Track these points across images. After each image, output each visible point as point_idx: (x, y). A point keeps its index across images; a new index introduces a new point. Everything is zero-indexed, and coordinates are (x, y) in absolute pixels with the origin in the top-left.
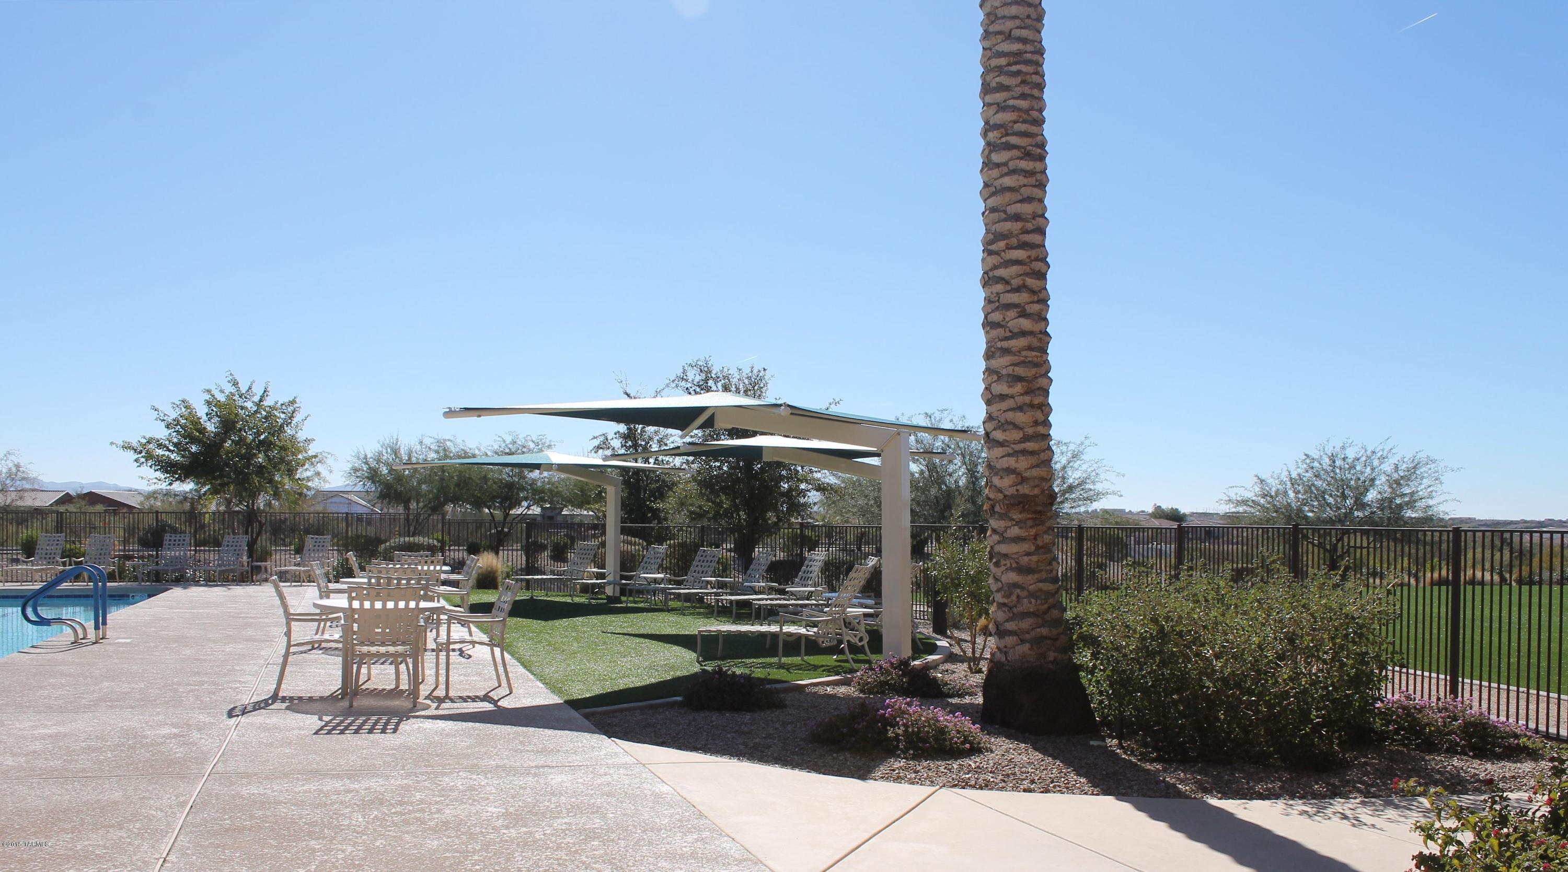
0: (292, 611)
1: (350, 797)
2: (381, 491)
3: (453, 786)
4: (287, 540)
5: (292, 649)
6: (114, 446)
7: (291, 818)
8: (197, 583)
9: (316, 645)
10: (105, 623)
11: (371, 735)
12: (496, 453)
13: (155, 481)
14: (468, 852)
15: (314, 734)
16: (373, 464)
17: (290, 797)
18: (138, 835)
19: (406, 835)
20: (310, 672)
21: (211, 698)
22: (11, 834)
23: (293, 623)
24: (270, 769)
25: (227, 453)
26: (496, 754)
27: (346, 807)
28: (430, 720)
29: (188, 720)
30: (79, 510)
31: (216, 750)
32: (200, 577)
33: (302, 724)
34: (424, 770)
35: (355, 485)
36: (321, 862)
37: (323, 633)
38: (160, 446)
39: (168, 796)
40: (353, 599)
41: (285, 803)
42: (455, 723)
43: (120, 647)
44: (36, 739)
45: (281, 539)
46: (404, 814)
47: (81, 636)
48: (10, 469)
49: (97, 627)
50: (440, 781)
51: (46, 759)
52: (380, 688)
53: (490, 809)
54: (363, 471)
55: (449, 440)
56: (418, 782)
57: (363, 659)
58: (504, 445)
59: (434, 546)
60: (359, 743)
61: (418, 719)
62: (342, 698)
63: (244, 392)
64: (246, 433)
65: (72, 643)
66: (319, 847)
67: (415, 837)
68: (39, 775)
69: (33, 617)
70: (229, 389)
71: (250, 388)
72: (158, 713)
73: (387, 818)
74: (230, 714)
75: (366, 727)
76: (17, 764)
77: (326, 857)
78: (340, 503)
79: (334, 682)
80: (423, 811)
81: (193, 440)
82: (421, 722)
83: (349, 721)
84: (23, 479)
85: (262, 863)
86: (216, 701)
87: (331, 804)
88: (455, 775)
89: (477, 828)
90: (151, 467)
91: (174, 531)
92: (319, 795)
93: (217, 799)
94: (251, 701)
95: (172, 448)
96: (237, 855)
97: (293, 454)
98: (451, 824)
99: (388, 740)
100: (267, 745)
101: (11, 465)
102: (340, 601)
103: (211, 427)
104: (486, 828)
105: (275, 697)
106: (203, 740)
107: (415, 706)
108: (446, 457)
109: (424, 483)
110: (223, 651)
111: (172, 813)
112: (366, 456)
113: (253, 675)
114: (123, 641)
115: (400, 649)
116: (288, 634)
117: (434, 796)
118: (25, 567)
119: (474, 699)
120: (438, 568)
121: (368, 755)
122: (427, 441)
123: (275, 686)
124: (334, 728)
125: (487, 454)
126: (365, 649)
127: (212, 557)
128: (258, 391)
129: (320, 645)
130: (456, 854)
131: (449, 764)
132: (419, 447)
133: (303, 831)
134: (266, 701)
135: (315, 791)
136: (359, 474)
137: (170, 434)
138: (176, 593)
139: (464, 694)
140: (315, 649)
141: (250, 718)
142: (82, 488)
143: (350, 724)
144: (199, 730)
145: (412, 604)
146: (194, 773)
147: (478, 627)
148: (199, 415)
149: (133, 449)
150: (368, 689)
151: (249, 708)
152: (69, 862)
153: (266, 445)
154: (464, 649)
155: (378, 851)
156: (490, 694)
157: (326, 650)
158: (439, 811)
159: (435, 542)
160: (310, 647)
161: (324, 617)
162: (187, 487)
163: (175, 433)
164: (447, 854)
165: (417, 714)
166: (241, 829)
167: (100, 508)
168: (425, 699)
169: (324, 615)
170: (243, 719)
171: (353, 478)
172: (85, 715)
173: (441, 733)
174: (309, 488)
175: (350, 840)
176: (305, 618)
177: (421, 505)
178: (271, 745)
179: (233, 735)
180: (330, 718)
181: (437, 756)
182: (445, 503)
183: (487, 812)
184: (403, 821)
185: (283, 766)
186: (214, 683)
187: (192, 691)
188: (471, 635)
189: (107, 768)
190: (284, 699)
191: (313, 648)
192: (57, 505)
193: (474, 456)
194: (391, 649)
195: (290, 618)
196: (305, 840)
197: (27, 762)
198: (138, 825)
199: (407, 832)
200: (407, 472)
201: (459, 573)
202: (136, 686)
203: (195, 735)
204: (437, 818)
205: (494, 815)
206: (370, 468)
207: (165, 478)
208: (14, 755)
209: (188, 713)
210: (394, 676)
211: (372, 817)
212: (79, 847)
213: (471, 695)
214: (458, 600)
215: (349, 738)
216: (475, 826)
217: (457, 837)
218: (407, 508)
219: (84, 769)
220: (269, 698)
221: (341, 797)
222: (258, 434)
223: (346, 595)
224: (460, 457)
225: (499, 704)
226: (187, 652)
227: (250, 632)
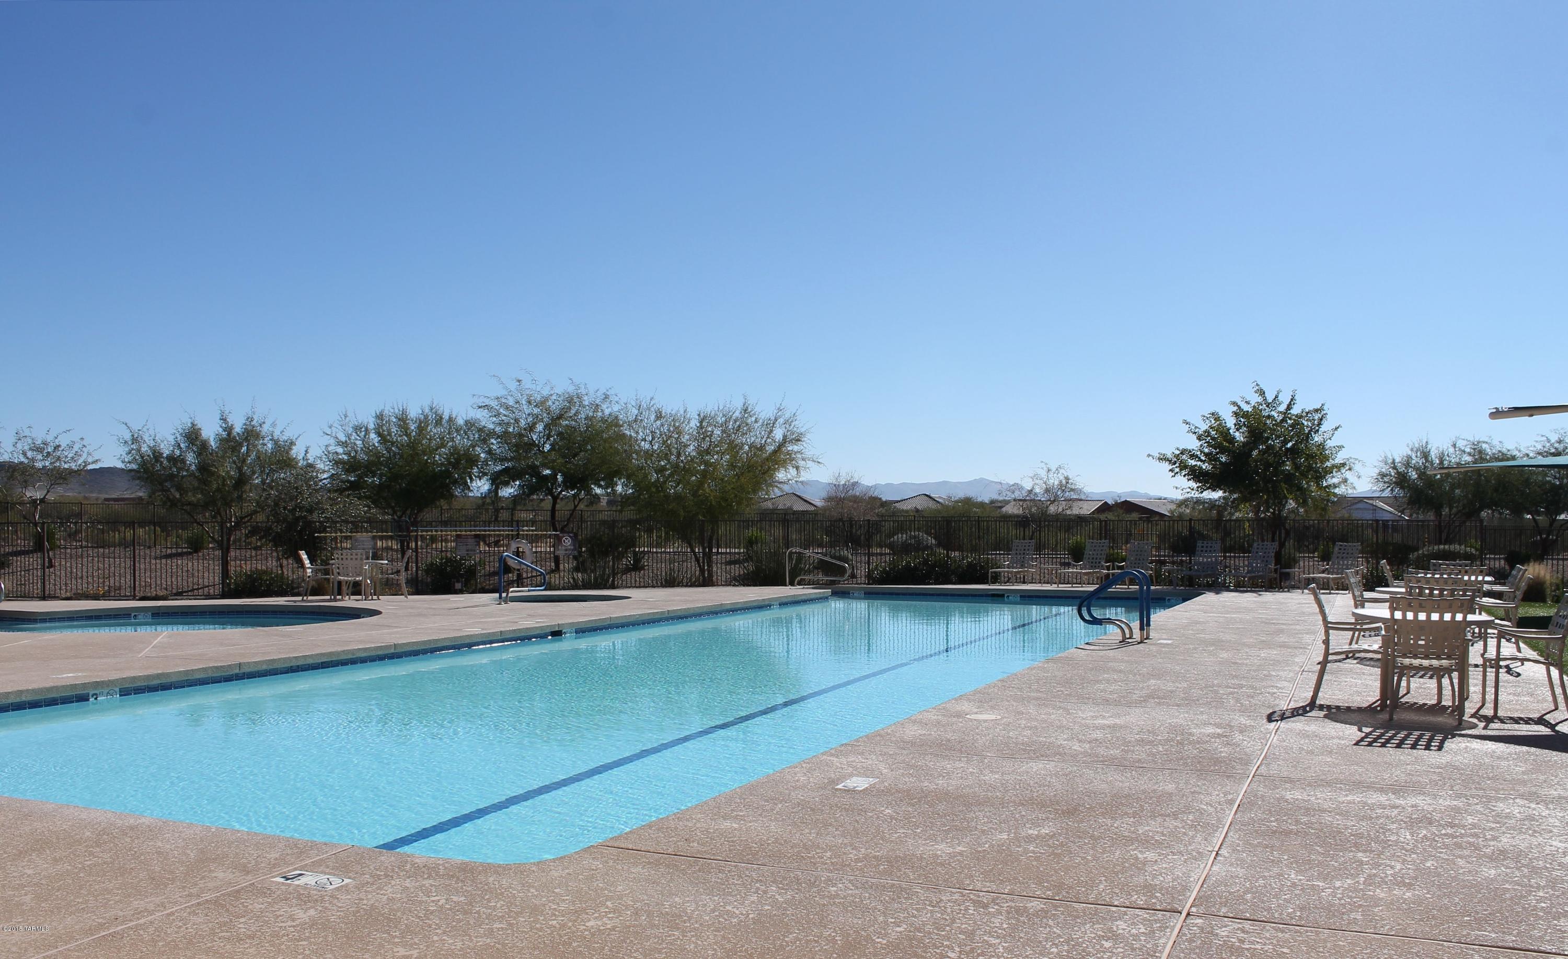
0: (1330, 619)
1: (1396, 812)
2: (1411, 497)
3: (1509, 813)
4: (1311, 547)
5: (1330, 658)
6: (1151, 458)
7: (1337, 828)
8: (1228, 589)
9: (1350, 655)
10: (1148, 625)
11: (1414, 751)
12: (1539, 454)
13: (1189, 490)
14: (1531, 886)
15: (1355, 745)
16: (1402, 469)
17: (1334, 806)
18: (1192, 826)
19: (1459, 860)
20: (1346, 682)
21: (1250, 702)
22: (1083, 812)
23: (1331, 631)
24: (1312, 776)
25: (1256, 461)
26: (1558, 783)
27: (1393, 823)
28: (1479, 740)
29: (1230, 722)
30: (1117, 518)
31: (1259, 752)
32: (1230, 582)
33: (1341, 734)
34: (1474, 792)
35: (1383, 490)
36: (1369, 876)
37: (1357, 643)
38: (1193, 456)
39: (1217, 793)
40: (1396, 609)
41: (1330, 812)
42: (1507, 745)
43: (1164, 647)
44: (1097, 728)
45: (1306, 546)
46: (1456, 837)
47: (1128, 636)
48: (1061, 482)
49: (1142, 629)
50: (1494, 806)
51: (1107, 747)
52: (1421, 702)
53: (1554, 843)
54: (1391, 476)
55: (1484, 442)
56: (1469, 805)
57: (1404, 671)
58: (1548, 445)
59: (1472, 554)
60: (1402, 758)
61: (1465, 738)
62: (1381, 710)
63: (1270, 401)
64: (1274, 441)
65: (1120, 642)
66: (1367, 859)
67: (1469, 863)
68: (1102, 761)
69: (1087, 618)
70: (1255, 399)
71: (1276, 397)
72: (1202, 713)
73: (1437, 839)
74: (1270, 718)
75: (1408, 742)
76: (1083, 750)
77: (1374, 871)
78: (1365, 509)
79: (1371, 693)
80: (1476, 835)
81: (1223, 450)
82: (1468, 742)
83: (1390, 735)
84: (1072, 490)
85: (1310, 868)
86: (1255, 705)
87: (1377, 817)
88: (1511, 801)
89: (1540, 862)
90: (1184, 476)
91: (1203, 537)
92: (1364, 807)
93: (1263, 801)
94: (1289, 707)
95: (1203, 458)
96: (1286, 857)
97: (1322, 462)
98: (1509, 853)
99: (1432, 757)
100: (1308, 752)
101: (1062, 478)
102: (1383, 611)
103: (1239, 437)
104: (1551, 864)
105: (1312, 705)
106: (1245, 742)
107: (1460, 724)
108: (1482, 460)
109: (1459, 487)
110: (1258, 656)
111: (1222, 809)
112: (1394, 460)
113: (1289, 681)
114: (1165, 642)
115: (1445, 663)
116: (1326, 642)
117: (1488, 821)
118: (1075, 570)
119: (1528, 721)
120: (1480, 578)
121: (1413, 771)
122: (1460, 444)
123: (1312, 694)
124: (1375, 740)
125: (1528, 455)
126: (1407, 661)
127: (1241, 563)
128: (1285, 399)
129: (1354, 655)
130: (1516, 887)
131: (1503, 789)
132: (1451, 450)
133: (1349, 841)
134: (1304, 707)
135: (1359, 802)
136: (1386, 479)
137: (1201, 445)
138: (1208, 598)
139: (1516, 715)
140: (1349, 658)
141: (1289, 724)
142: (1120, 497)
143: (1391, 738)
144: (1241, 732)
145: (1459, 617)
146: (1239, 774)
147: (1525, 643)
148: (1229, 425)
149: (1168, 460)
150: (1408, 703)
151: (1288, 714)
152: (1133, 844)
153: (1294, 452)
154: (1511, 666)
155: (1430, 872)
156: (1546, 717)
157: (1362, 660)
158: (1494, 838)
159: (1473, 551)
160: (1343, 656)
161: (1358, 627)
162: (1217, 495)
163: (1206, 445)
164: (1507, 886)
165: (1463, 732)
166: (1288, 833)
167: (1135, 516)
168: (1470, 717)
169: (1360, 625)
170: (1283, 725)
171: (1381, 485)
172: (1137, 710)
173: (1492, 755)
174: (1335, 495)
175: (1398, 856)
176: (1340, 626)
177: (1454, 510)
178: (1311, 752)
179: (1274, 739)
180: (1370, 729)
181: (1489, 779)
182: (1481, 509)
183: (1551, 846)
184: (1455, 844)
185: (1325, 775)
186: (1252, 687)
187: (1232, 693)
188: (1519, 650)
189: (1160, 761)
190: (1321, 707)
191: (1347, 658)
192: (1098, 513)
193: (1513, 458)
194: (1435, 663)
195: (1328, 626)
196: (1352, 851)
197: (1092, 749)
198: (1191, 817)
199: (1461, 857)
200: (1439, 476)
201: (1503, 584)
202: (1180, 686)
203: (1238, 737)
204: (1493, 846)
205: (1560, 850)
206: (1398, 473)
207: (1198, 487)
208: (1080, 741)
209: (1229, 715)
210: (1435, 691)
211: (1420, 836)
212: (1141, 831)
213: (1522, 716)
214: (1502, 613)
215: (1390, 753)
216: (1537, 859)
217: (1517, 869)
218: (1438, 514)
219: (1140, 760)
220: (1307, 706)
221: (1387, 812)
222: (1285, 442)
223: (1387, 604)
224: (1498, 459)
225: (1557, 728)
226: (1224, 655)
227: (1283, 638)
